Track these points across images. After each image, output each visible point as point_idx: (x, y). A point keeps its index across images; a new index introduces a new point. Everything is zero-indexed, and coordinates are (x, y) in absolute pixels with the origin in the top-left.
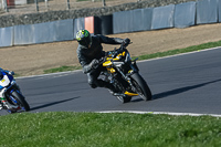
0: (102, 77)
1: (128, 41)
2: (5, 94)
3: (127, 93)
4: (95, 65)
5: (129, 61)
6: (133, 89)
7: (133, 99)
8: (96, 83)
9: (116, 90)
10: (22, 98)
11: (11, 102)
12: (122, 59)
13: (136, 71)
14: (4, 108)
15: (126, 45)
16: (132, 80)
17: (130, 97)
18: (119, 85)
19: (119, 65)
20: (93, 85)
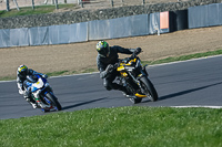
1: (140, 50)
2: (39, 94)
3: (137, 94)
4: (110, 69)
5: (140, 67)
8: (111, 86)
10: (55, 99)
11: (44, 102)
12: (133, 64)
14: (38, 107)
15: (138, 53)
16: (141, 83)
17: (141, 99)
18: (131, 87)
19: (130, 69)
20: (109, 88)
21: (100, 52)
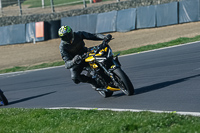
0: (84, 73)
3: (109, 88)
4: (78, 61)
6: (116, 84)
7: (115, 93)
8: (79, 79)
9: (98, 85)
13: (119, 67)
15: (108, 41)
20: (77, 81)
21: (63, 38)
